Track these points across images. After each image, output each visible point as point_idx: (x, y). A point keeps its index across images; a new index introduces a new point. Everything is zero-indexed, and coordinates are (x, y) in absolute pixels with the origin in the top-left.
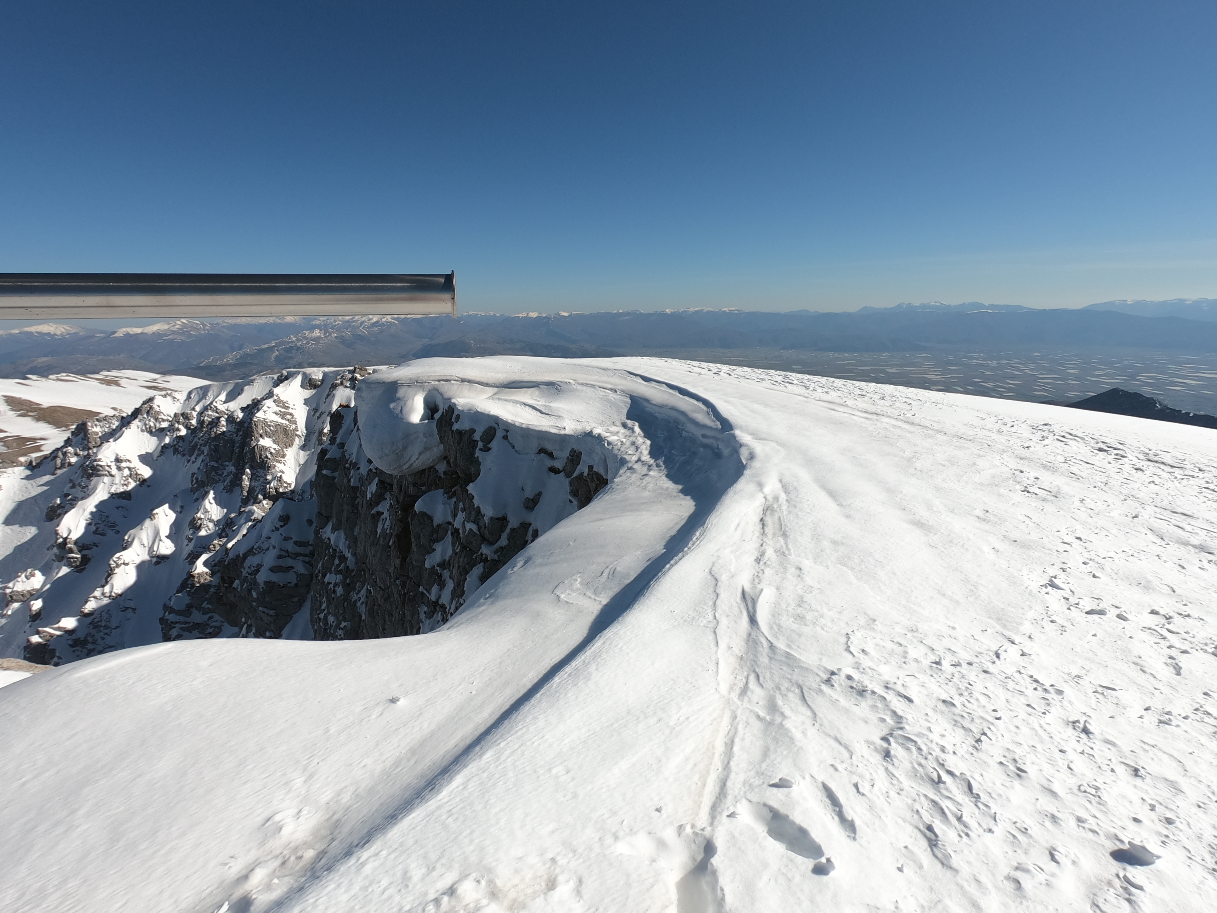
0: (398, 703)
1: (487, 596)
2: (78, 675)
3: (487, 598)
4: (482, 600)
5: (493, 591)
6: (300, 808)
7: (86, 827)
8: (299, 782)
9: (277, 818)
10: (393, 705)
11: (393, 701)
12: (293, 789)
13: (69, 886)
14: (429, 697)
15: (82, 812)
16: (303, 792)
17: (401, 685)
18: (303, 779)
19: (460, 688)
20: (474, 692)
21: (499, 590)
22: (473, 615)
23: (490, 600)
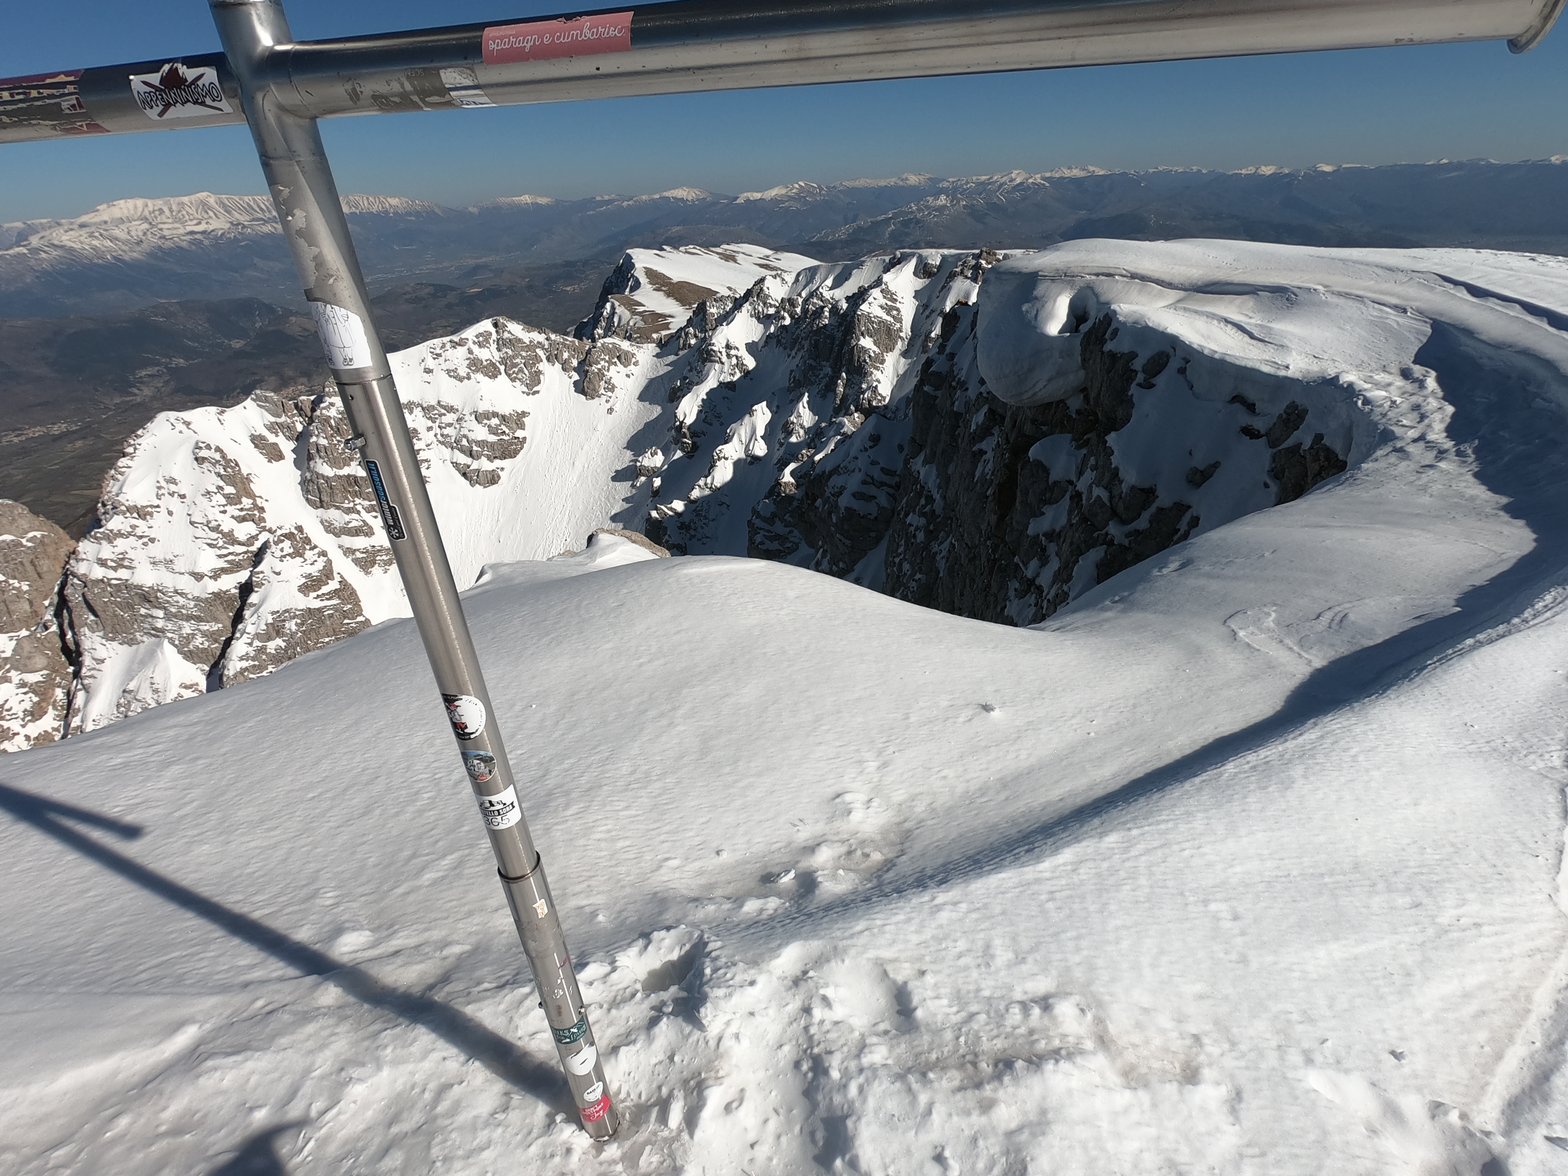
0: (992, 713)
1: (1117, 598)
2: (685, 571)
3: (1116, 602)
4: (1107, 603)
5: (1126, 594)
6: (871, 796)
7: (683, 728)
8: (872, 766)
9: (848, 798)
10: (985, 712)
11: (987, 708)
12: (867, 771)
13: (667, 781)
14: (1031, 719)
15: (681, 712)
16: (875, 780)
17: (996, 691)
18: (876, 764)
19: (1074, 721)
20: (1092, 734)
21: (1136, 595)
22: (1094, 620)
23: (1121, 606)
